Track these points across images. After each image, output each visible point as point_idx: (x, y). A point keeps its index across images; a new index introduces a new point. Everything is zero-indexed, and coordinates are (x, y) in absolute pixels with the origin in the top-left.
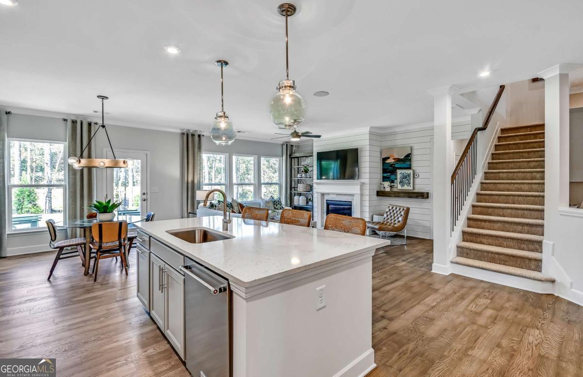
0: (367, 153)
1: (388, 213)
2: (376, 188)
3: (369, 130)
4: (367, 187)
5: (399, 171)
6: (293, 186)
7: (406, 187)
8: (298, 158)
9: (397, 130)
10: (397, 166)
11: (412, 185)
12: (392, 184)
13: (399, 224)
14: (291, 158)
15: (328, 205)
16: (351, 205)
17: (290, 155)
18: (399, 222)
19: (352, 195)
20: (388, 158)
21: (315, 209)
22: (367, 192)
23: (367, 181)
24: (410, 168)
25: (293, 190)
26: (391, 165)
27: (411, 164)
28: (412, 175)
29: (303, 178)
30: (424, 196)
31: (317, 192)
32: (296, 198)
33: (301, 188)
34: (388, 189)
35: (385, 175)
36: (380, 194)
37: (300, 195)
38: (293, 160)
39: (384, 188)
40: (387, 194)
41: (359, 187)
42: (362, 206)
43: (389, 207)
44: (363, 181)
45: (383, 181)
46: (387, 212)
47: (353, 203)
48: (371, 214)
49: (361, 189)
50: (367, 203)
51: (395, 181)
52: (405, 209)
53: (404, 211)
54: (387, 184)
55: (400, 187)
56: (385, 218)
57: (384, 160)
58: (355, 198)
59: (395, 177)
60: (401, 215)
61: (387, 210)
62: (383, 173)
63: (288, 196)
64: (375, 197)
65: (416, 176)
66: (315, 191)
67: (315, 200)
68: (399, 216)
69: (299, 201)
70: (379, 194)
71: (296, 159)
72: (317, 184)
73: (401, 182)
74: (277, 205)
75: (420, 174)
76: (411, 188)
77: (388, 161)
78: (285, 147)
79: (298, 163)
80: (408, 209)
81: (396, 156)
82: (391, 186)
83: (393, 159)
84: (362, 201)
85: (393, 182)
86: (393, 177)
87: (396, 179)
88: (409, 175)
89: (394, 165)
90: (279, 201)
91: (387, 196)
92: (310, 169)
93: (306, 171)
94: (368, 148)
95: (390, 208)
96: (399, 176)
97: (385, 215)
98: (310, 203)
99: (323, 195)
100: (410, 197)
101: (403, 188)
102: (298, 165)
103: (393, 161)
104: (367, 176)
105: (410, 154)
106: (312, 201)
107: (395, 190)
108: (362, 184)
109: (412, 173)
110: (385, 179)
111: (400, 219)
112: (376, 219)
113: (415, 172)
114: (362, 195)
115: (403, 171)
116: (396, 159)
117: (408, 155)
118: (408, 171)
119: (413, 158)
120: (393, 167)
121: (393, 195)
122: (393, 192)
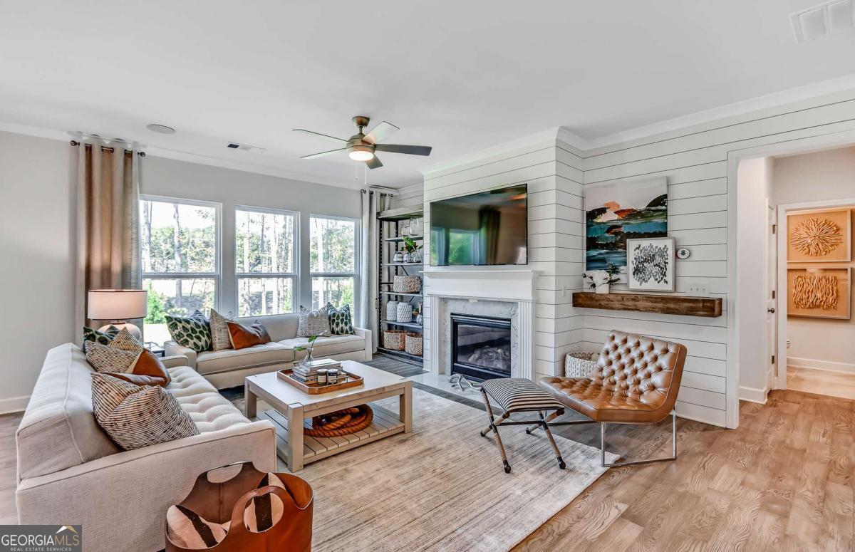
0: (551, 197)
1: (612, 356)
2: (571, 286)
3: (555, 137)
4: (552, 283)
5: (632, 244)
6: (385, 279)
7: (652, 285)
8: (396, 220)
9: (628, 137)
10: (624, 230)
11: (669, 277)
12: (614, 277)
13: (654, 396)
14: (381, 220)
15: (455, 325)
16: (509, 328)
17: (378, 214)
18: (653, 388)
19: (513, 304)
20: (602, 211)
21: (427, 334)
22: (550, 296)
23: (550, 268)
24: (663, 234)
25: (385, 288)
26: (611, 228)
27: (666, 224)
28: (670, 252)
29: (405, 264)
30: (710, 308)
31: (431, 295)
32: (390, 306)
33: (399, 284)
34: (602, 289)
35: (594, 253)
36: (582, 300)
37: (398, 299)
38: (385, 224)
39: (594, 286)
40: (603, 303)
41: (529, 283)
42: (536, 331)
43: (613, 338)
44: (540, 267)
45: (588, 269)
46: (607, 353)
47: (513, 323)
48: (560, 353)
49: (536, 290)
50: (550, 326)
51: (622, 268)
52: (672, 349)
53: (668, 356)
54: (600, 276)
55: (634, 284)
56: (601, 370)
57: (592, 215)
58: (519, 311)
59: (623, 258)
60: (660, 369)
61: (608, 346)
62: (588, 250)
63: (374, 302)
64: (569, 309)
65: (683, 253)
66: (427, 291)
67: (427, 312)
68: (651, 368)
69: (397, 312)
70: (580, 301)
71: (393, 224)
72: (432, 275)
73: (637, 271)
74: (337, 324)
75: (694, 249)
76: (669, 287)
77: (602, 219)
78: (366, 197)
79: (397, 233)
80: (682, 352)
81: (624, 205)
82: (611, 282)
83: (616, 213)
84: (536, 317)
85: (615, 270)
86: (614, 259)
87: (625, 263)
88: (663, 253)
89: (619, 227)
90: (343, 315)
91: (601, 307)
92: (419, 243)
93: (410, 249)
94: (552, 183)
95: (618, 341)
96: (632, 255)
97: (602, 361)
98: (419, 318)
99: (444, 300)
100: (668, 311)
101: (645, 286)
102: (397, 236)
103: (616, 217)
104: (551, 254)
105: (666, 196)
106: (422, 314)
107: (620, 290)
108: (539, 276)
109: (670, 247)
110: (591, 262)
111: (657, 379)
112: (576, 369)
113: (680, 243)
114: (536, 303)
115: (645, 243)
116: (623, 211)
117: (661, 201)
118: (658, 243)
119: (673, 207)
120: (616, 234)
121: (617, 305)
122: (619, 298)
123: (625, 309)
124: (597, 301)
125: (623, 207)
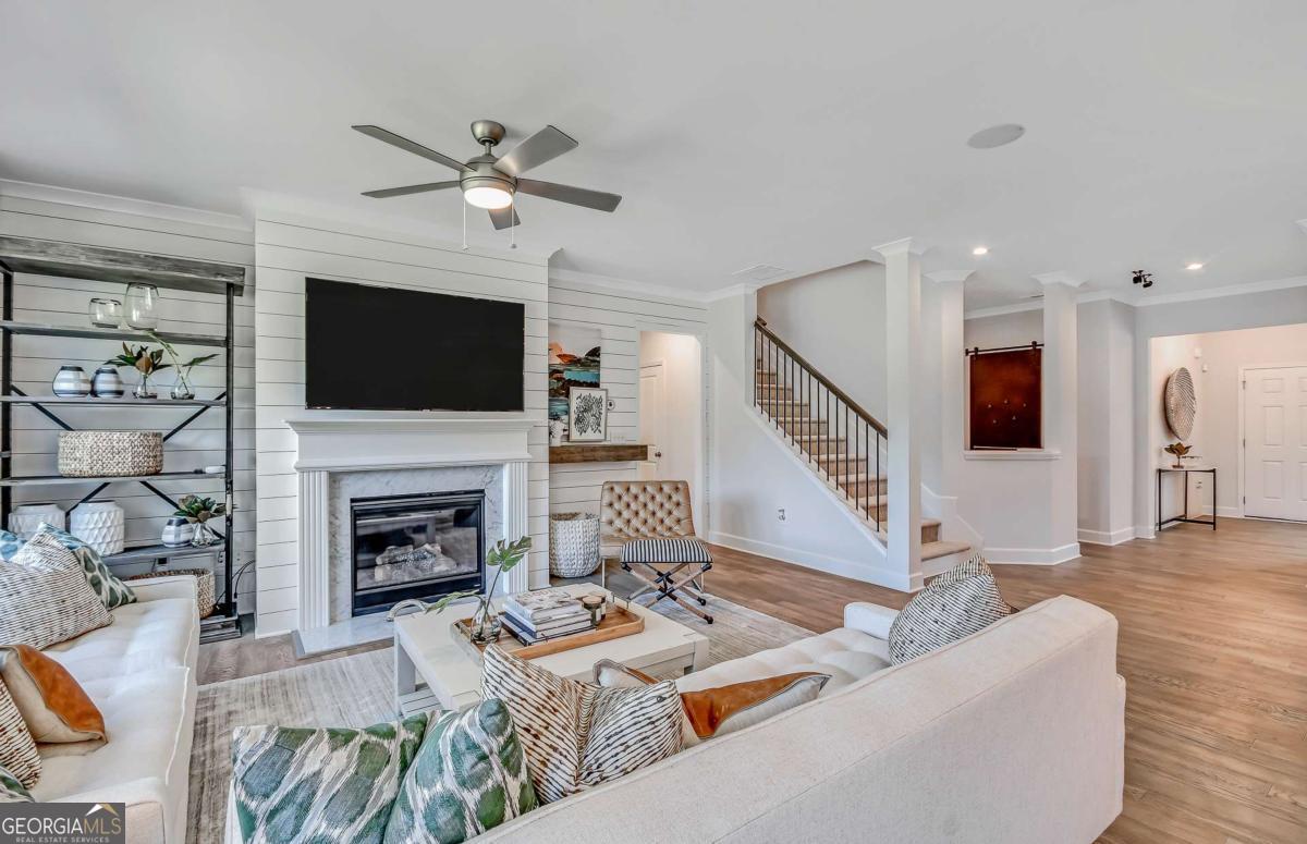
4: (544, 435)
5: (575, 392)
7: (592, 435)
10: (567, 375)
11: (603, 428)
23: (543, 417)
24: (597, 385)
26: (553, 374)
27: (599, 375)
28: (603, 402)
30: (646, 452)
31: (304, 470)
34: (557, 441)
40: (564, 456)
43: (612, 489)
44: (530, 416)
47: (489, 495)
50: (543, 488)
51: (564, 418)
55: (579, 435)
59: (565, 407)
60: (678, 504)
61: (610, 498)
65: (611, 404)
68: (669, 506)
73: (579, 420)
75: (618, 401)
76: (602, 437)
81: (567, 350)
83: (559, 356)
87: (567, 412)
88: (599, 402)
89: (562, 372)
95: (620, 491)
96: (575, 403)
100: (619, 459)
101: (585, 437)
103: (558, 361)
105: (599, 348)
109: (604, 398)
113: (609, 395)
115: (585, 392)
116: (565, 356)
117: (595, 352)
118: (595, 393)
119: (604, 359)
120: (559, 379)
121: (579, 457)
122: (580, 450)
123: (585, 461)
124: (558, 454)
125: (564, 352)
